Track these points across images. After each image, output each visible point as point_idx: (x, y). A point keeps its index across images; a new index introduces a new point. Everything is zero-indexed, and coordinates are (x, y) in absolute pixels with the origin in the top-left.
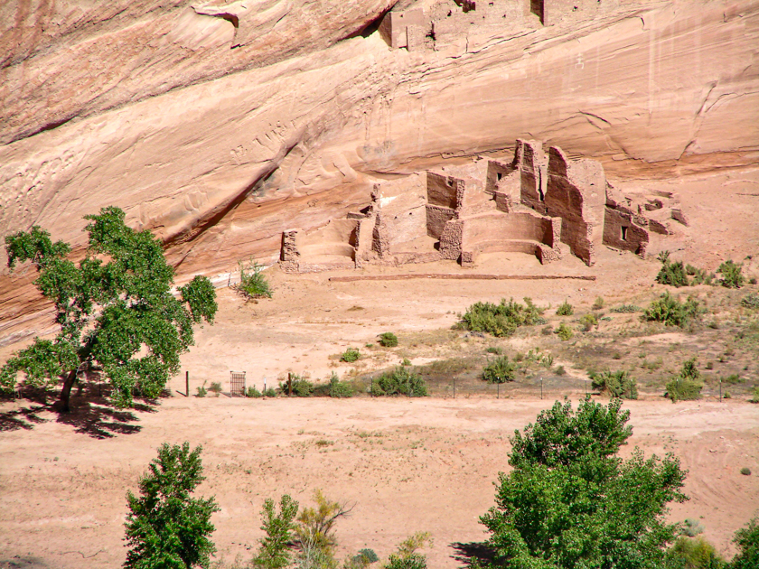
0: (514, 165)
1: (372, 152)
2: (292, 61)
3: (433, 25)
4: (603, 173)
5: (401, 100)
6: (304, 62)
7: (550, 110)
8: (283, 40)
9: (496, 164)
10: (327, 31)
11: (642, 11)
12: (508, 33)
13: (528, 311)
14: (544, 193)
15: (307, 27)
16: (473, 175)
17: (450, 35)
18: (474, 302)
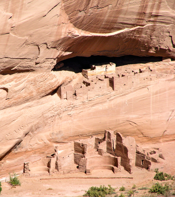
0: (104, 139)
1: (55, 135)
2: (27, 104)
3: (75, 91)
4: (135, 142)
5: (65, 117)
6: (31, 104)
7: (116, 120)
8: (24, 97)
9: (98, 139)
10: (39, 93)
11: (148, 86)
12: (101, 93)
13: (110, 189)
14: (115, 149)
15: (32, 92)
16: (90, 143)
17: (81, 94)
18: (91, 186)
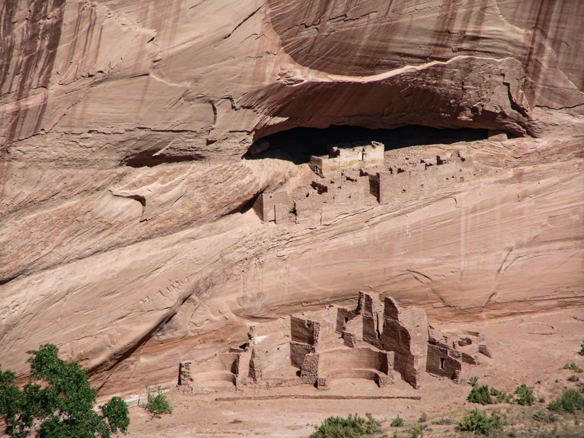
0: (357, 312)
1: (249, 301)
2: (187, 232)
3: (295, 204)
4: (426, 317)
5: (270, 261)
6: (196, 233)
7: (385, 269)
8: (180, 216)
9: (344, 311)
10: (214, 209)
11: (455, 193)
12: (352, 210)
13: (369, 423)
14: (381, 333)
15: (198, 206)
16: (327, 318)
17: (308, 211)
18: (327, 416)
